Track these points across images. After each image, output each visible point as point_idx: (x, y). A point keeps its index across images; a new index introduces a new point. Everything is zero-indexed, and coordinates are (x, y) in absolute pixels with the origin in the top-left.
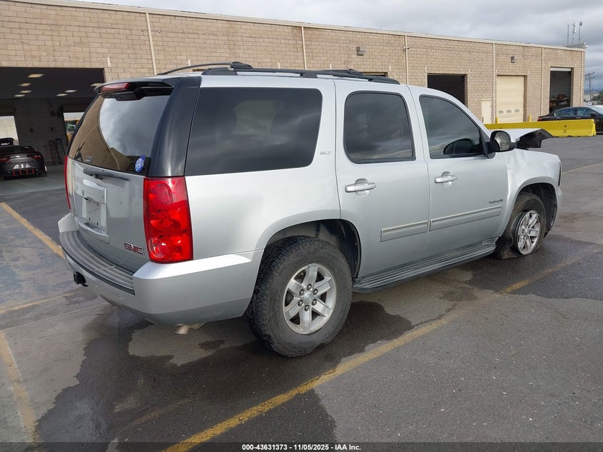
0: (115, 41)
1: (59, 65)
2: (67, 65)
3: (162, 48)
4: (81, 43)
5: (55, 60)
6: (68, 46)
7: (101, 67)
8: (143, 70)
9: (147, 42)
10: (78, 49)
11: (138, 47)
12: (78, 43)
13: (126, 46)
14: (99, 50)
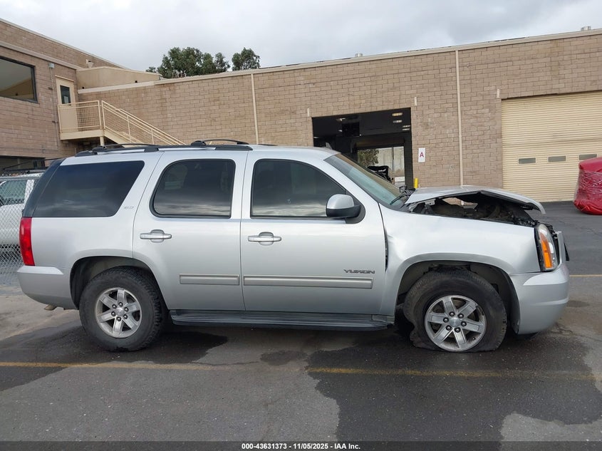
0: (423, 82)
1: (374, 109)
2: (380, 109)
3: (469, 81)
4: (394, 88)
5: (371, 106)
6: (383, 92)
7: (409, 106)
8: (447, 105)
9: (454, 79)
10: (391, 93)
11: (445, 84)
12: (391, 89)
13: (433, 85)
14: (408, 92)
